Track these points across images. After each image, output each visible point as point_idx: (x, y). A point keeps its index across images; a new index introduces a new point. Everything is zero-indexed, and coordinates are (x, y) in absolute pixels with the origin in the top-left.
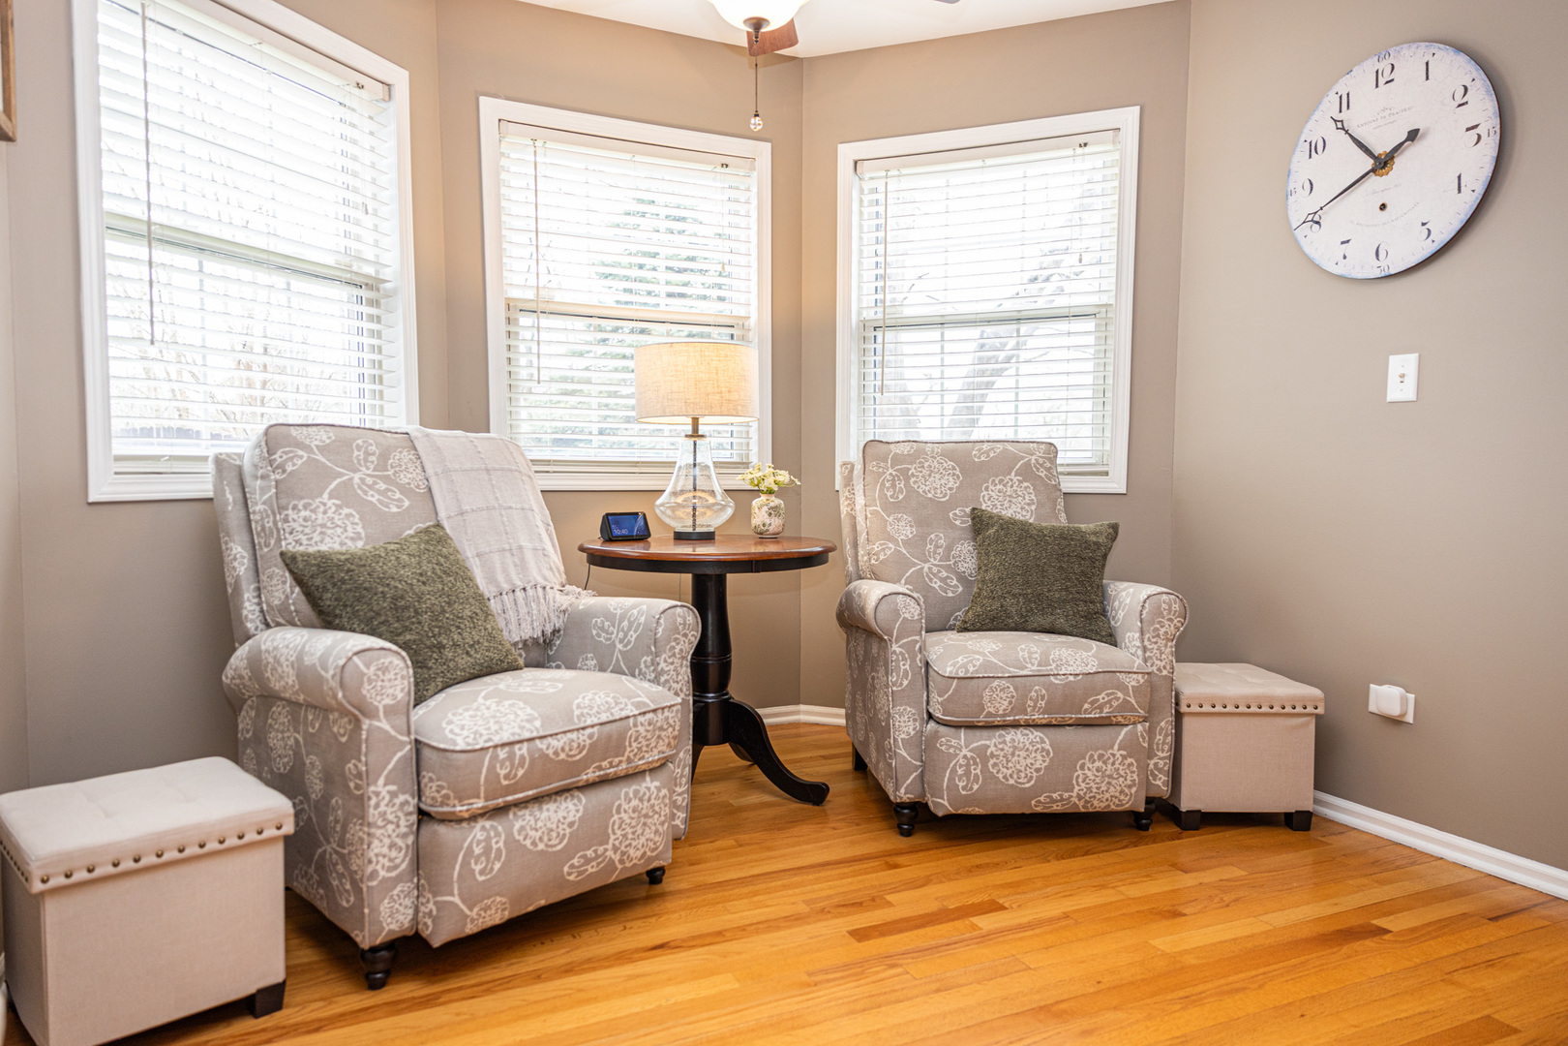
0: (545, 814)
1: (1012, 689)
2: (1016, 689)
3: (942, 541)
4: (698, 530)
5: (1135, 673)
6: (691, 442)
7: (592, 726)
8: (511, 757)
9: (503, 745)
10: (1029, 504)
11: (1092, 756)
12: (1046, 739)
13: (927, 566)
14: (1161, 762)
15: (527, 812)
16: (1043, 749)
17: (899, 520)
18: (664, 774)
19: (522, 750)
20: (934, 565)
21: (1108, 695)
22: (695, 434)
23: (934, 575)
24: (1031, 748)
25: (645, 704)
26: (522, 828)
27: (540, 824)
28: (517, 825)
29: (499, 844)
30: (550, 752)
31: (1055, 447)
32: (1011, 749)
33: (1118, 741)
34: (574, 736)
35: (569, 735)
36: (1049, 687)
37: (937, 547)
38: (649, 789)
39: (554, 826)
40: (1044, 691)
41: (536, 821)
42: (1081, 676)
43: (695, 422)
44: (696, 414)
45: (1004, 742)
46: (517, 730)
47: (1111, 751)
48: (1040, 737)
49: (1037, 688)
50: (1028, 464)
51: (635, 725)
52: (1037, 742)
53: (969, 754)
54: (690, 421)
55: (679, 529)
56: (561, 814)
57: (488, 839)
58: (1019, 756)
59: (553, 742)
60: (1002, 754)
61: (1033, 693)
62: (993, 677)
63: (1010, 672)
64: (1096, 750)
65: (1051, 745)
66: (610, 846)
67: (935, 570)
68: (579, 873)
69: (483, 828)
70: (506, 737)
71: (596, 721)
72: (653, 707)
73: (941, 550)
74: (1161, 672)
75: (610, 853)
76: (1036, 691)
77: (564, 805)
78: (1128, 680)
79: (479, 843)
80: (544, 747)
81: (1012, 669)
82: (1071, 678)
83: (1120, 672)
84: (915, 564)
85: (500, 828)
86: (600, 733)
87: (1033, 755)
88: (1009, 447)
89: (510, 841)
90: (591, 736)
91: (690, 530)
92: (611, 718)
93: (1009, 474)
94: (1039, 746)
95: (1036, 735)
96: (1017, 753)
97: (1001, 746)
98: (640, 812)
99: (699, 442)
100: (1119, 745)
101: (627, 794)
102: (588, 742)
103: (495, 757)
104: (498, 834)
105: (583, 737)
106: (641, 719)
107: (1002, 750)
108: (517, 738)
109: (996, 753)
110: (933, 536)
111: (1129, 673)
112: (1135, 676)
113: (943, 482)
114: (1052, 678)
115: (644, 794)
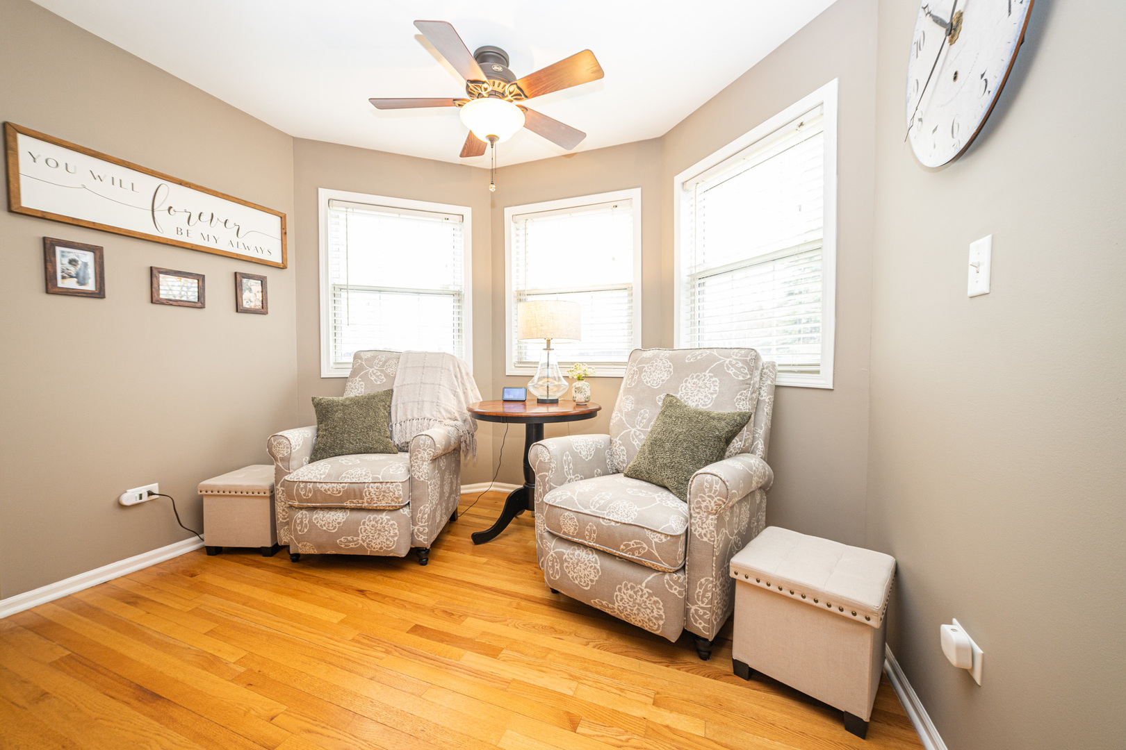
0: (328, 515)
1: (575, 520)
2: (578, 520)
3: (647, 415)
4: (549, 398)
5: (659, 533)
6: (546, 352)
7: (346, 483)
8: (305, 487)
9: (303, 482)
10: (712, 394)
11: (626, 585)
12: (599, 562)
13: (634, 430)
14: (701, 610)
15: (322, 512)
16: (595, 568)
17: (627, 399)
18: (395, 514)
19: (311, 486)
20: (638, 430)
21: (636, 543)
22: (548, 348)
23: (636, 436)
24: (588, 564)
25: (379, 479)
26: (316, 518)
27: (324, 519)
28: (315, 517)
29: (306, 521)
30: (323, 489)
31: (755, 351)
32: (576, 561)
33: (646, 581)
34: (335, 485)
35: (333, 484)
36: (598, 525)
37: (643, 418)
38: (382, 519)
39: (331, 522)
40: (595, 528)
41: (323, 517)
42: (619, 524)
43: (549, 342)
44: (549, 337)
45: (573, 554)
46: (312, 477)
47: (639, 586)
48: (596, 559)
49: (590, 524)
50: (722, 364)
51: (368, 487)
52: (592, 561)
53: (554, 555)
54: (546, 341)
55: (540, 398)
56: (335, 517)
57: (302, 518)
58: (580, 566)
59: (324, 485)
60: (571, 561)
61: (588, 527)
62: (566, 509)
63: (578, 508)
64: (630, 581)
65: (600, 567)
66: (360, 539)
67: (638, 433)
68: (347, 545)
69: (302, 513)
70: (305, 479)
71: (349, 481)
72: (381, 481)
73: (645, 421)
74: (702, 538)
75: (360, 542)
76: (590, 526)
77: (338, 514)
78: (652, 536)
79: (299, 519)
80: (320, 487)
81: (580, 507)
82: (613, 524)
83: (647, 529)
84: (627, 428)
85: (308, 516)
86: (349, 486)
87: (589, 569)
88: (715, 352)
89: (310, 521)
90: (343, 487)
91: (546, 398)
92: (357, 481)
93: (705, 371)
94: (593, 564)
95: (594, 557)
96: (580, 564)
97: (571, 556)
98: (376, 528)
99: (550, 352)
100: (647, 584)
101: (370, 517)
102: (342, 489)
103: (299, 486)
104: (306, 518)
105: (339, 487)
106: (372, 485)
107: (572, 559)
108: (310, 480)
109: (568, 560)
110: (642, 411)
111: (654, 531)
112: (659, 535)
113: (660, 375)
114: (601, 520)
115: (379, 520)
